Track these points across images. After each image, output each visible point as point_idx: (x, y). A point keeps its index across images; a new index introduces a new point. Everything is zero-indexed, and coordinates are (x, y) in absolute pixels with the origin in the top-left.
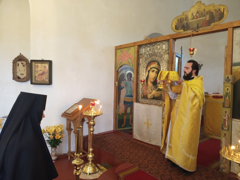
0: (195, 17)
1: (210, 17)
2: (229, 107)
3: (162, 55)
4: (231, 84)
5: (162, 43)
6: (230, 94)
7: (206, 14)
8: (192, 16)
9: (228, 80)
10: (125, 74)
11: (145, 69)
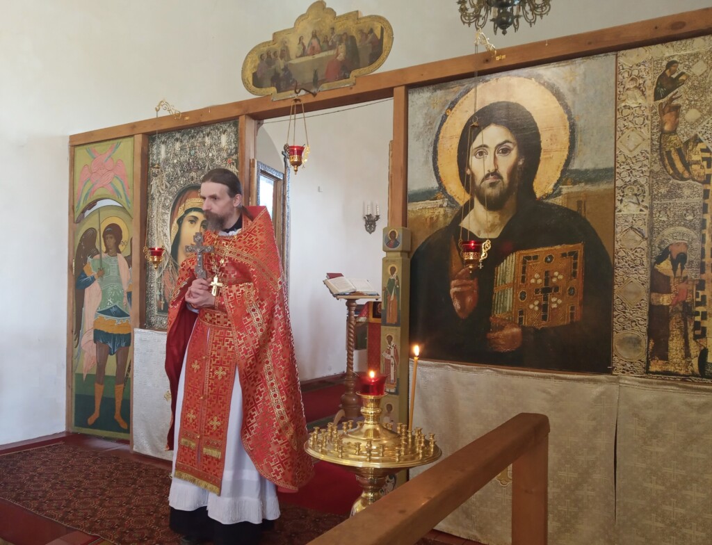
0: (308, 50)
1: (347, 52)
4: (401, 255)
5: (218, 130)
6: (398, 284)
7: (338, 43)
8: (301, 45)
9: (392, 242)
10: (97, 229)
11: (169, 215)
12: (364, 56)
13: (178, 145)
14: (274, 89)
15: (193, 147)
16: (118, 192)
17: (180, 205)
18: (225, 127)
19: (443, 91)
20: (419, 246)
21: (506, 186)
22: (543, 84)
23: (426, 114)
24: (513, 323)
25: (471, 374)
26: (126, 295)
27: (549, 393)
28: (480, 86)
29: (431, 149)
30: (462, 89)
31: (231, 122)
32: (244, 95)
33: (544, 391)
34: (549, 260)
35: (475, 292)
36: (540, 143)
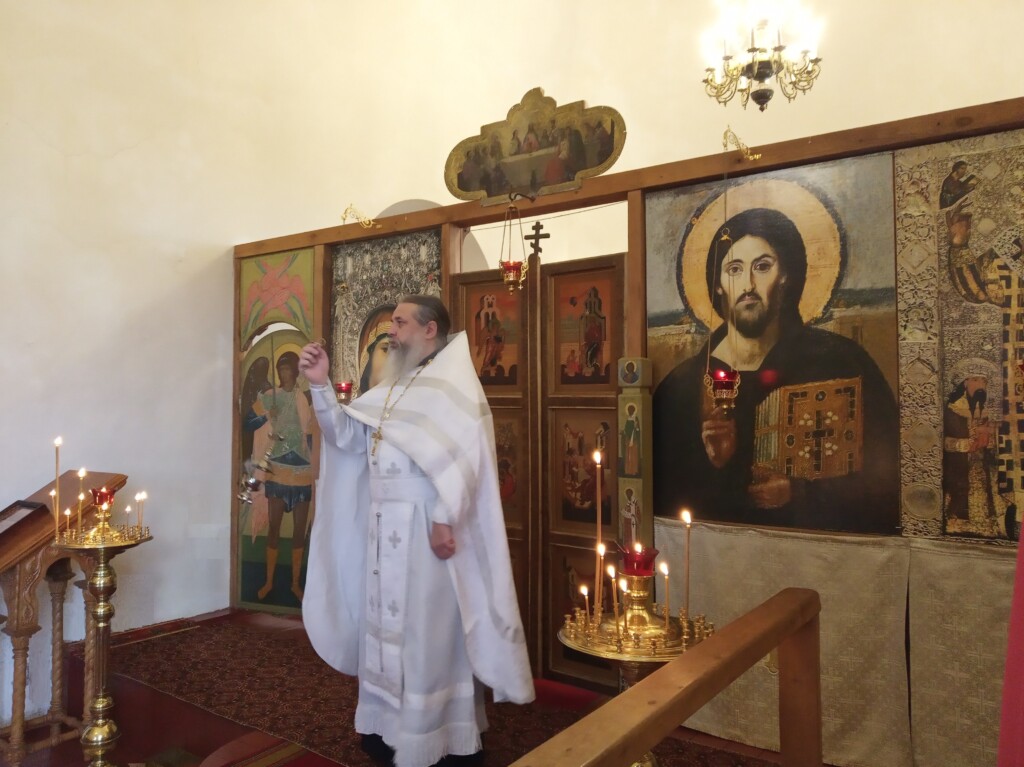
0: (524, 147)
1: (571, 149)
2: (638, 476)
4: (641, 391)
5: (417, 240)
7: (560, 138)
8: (515, 141)
9: (630, 377)
10: (269, 358)
11: (358, 342)
13: (367, 258)
14: (483, 193)
15: (386, 260)
16: (295, 315)
17: (371, 331)
18: (424, 236)
19: (686, 196)
20: (662, 379)
21: (766, 309)
22: (807, 188)
23: (667, 223)
24: (779, 474)
25: (730, 536)
26: (305, 438)
27: (825, 559)
28: (731, 191)
29: (674, 264)
30: (710, 193)
31: (432, 231)
32: (447, 199)
33: (819, 557)
35: (732, 435)
36: (805, 257)
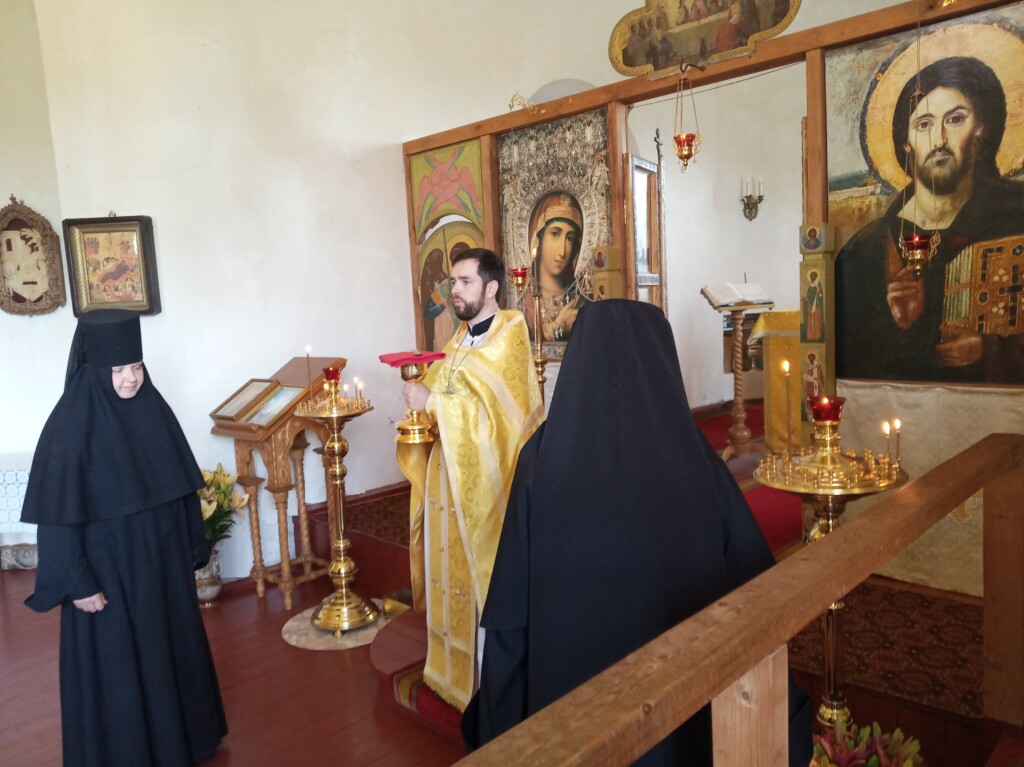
0: (692, 14)
1: (742, 13)
2: (821, 340)
3: (584, 167)
4: (824, 258)
5: (582, 121)
6: (821, 292)
7: (730, 2)
8: (682, 10)
9: (812, 242)
10: (442, 250)
11: (527, 228)
12: (765, 15)
13: (533, 144)
14: (650, 67)
15: (551, 145)
16: (466, 207)
18: (589, 117)
19: (870, 51)
20: (844, 243)
21: (959, 164)
22: (1009, 30)
23: (850, 81)
24: (970, 332)
28: (923, 39)
29: (858, 124)
30: (898, 46)
31: (598, 111)
32: (609, 76)
34: (1018, 251)
35: (920, 295)
36: (1005, 105)
